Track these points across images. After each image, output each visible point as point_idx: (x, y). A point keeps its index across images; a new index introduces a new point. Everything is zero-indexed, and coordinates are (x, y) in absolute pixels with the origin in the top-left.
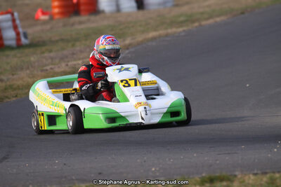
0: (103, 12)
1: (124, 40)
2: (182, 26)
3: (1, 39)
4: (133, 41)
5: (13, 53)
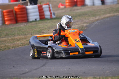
0: (87, 5)
1: (96, 17)
3: (44, 15)
4: (99, 18)
5: (48, 21)
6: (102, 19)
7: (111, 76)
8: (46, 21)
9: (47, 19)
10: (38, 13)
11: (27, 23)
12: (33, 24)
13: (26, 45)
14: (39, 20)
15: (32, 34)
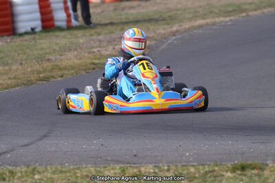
1: (171, 27)
2: (229, 16)
3: (52, 19)
4: (179, 28)
5: (63, 34)
6: (186, 30)
7: (195, 164)
8: (58, 33)
9: (60, 29)
10: (38, 15)
11: (12, 37)
12: (27, 40)
13: (7, 88)
14: (41, 32)
15: (23, 62)
